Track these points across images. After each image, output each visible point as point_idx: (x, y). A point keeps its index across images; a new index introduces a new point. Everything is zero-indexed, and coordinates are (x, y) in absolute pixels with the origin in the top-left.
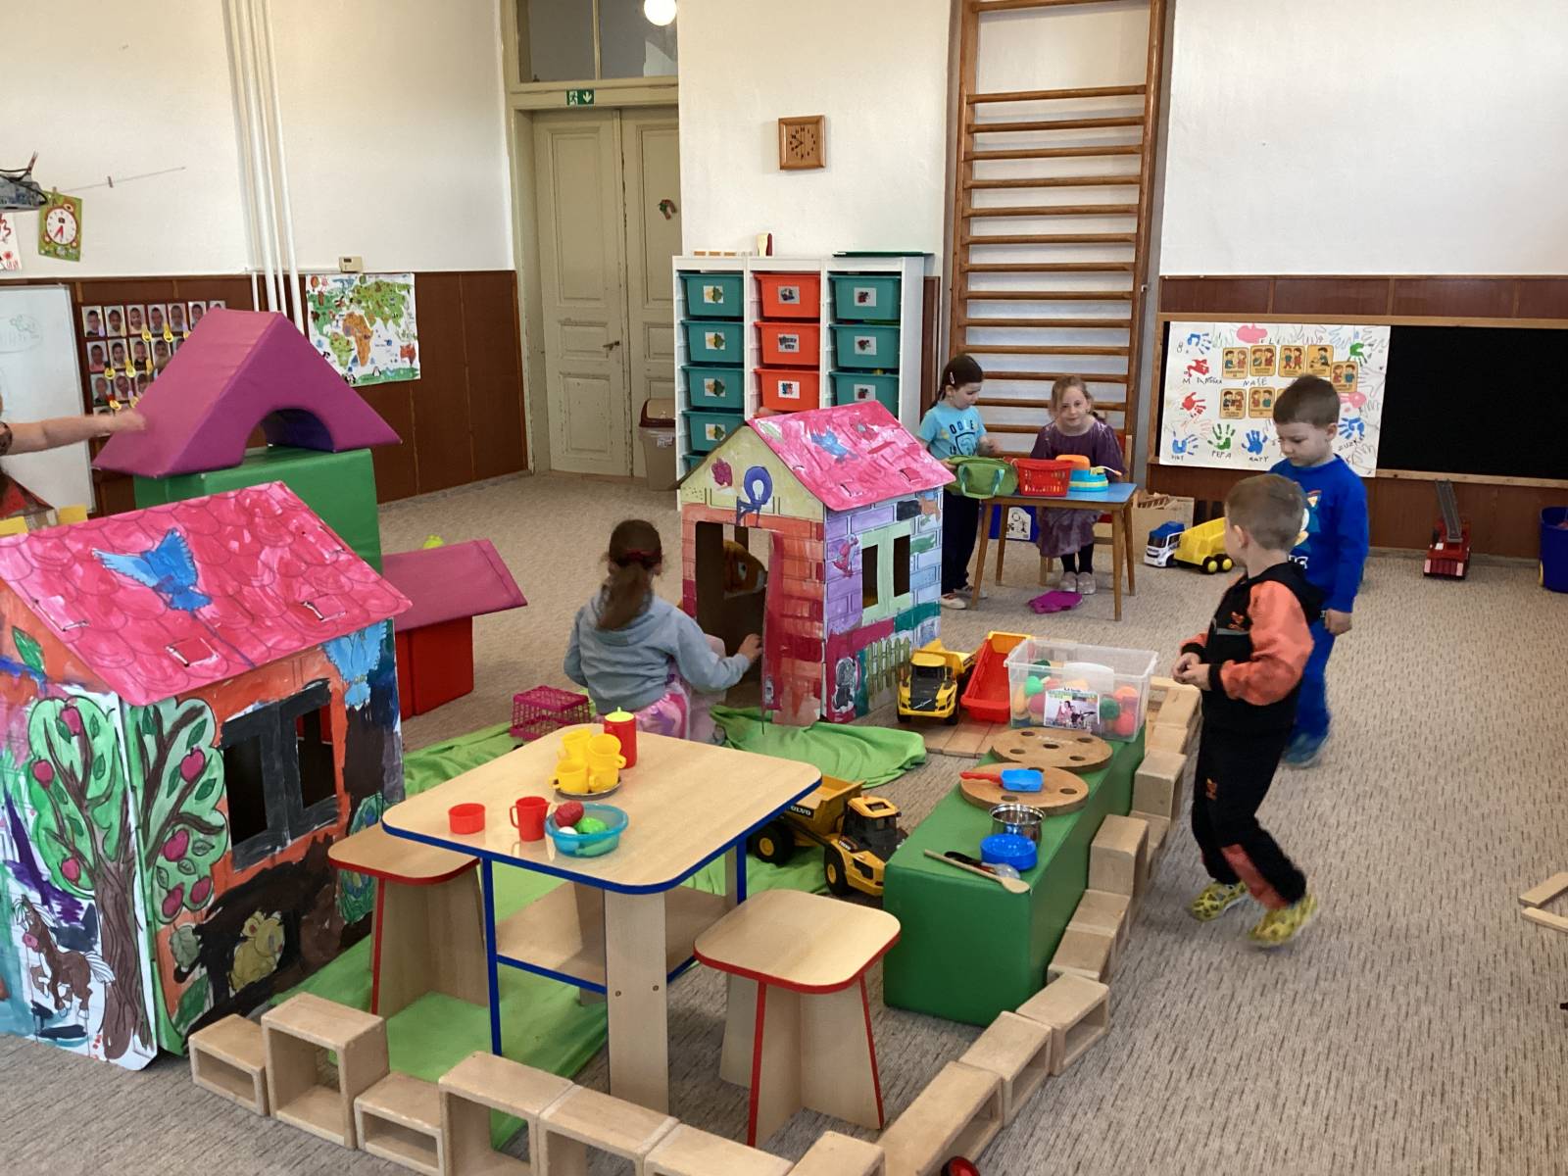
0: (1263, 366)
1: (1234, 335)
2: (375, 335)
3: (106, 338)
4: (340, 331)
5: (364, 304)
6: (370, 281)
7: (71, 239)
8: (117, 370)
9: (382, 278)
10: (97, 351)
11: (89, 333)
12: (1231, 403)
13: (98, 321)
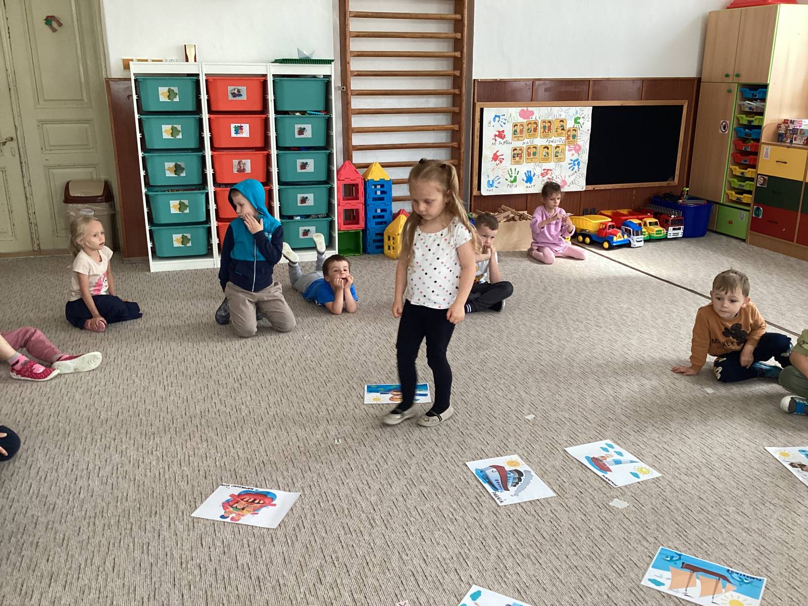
0: (532, 132)
1: (518, 114)
12: (517, 155)
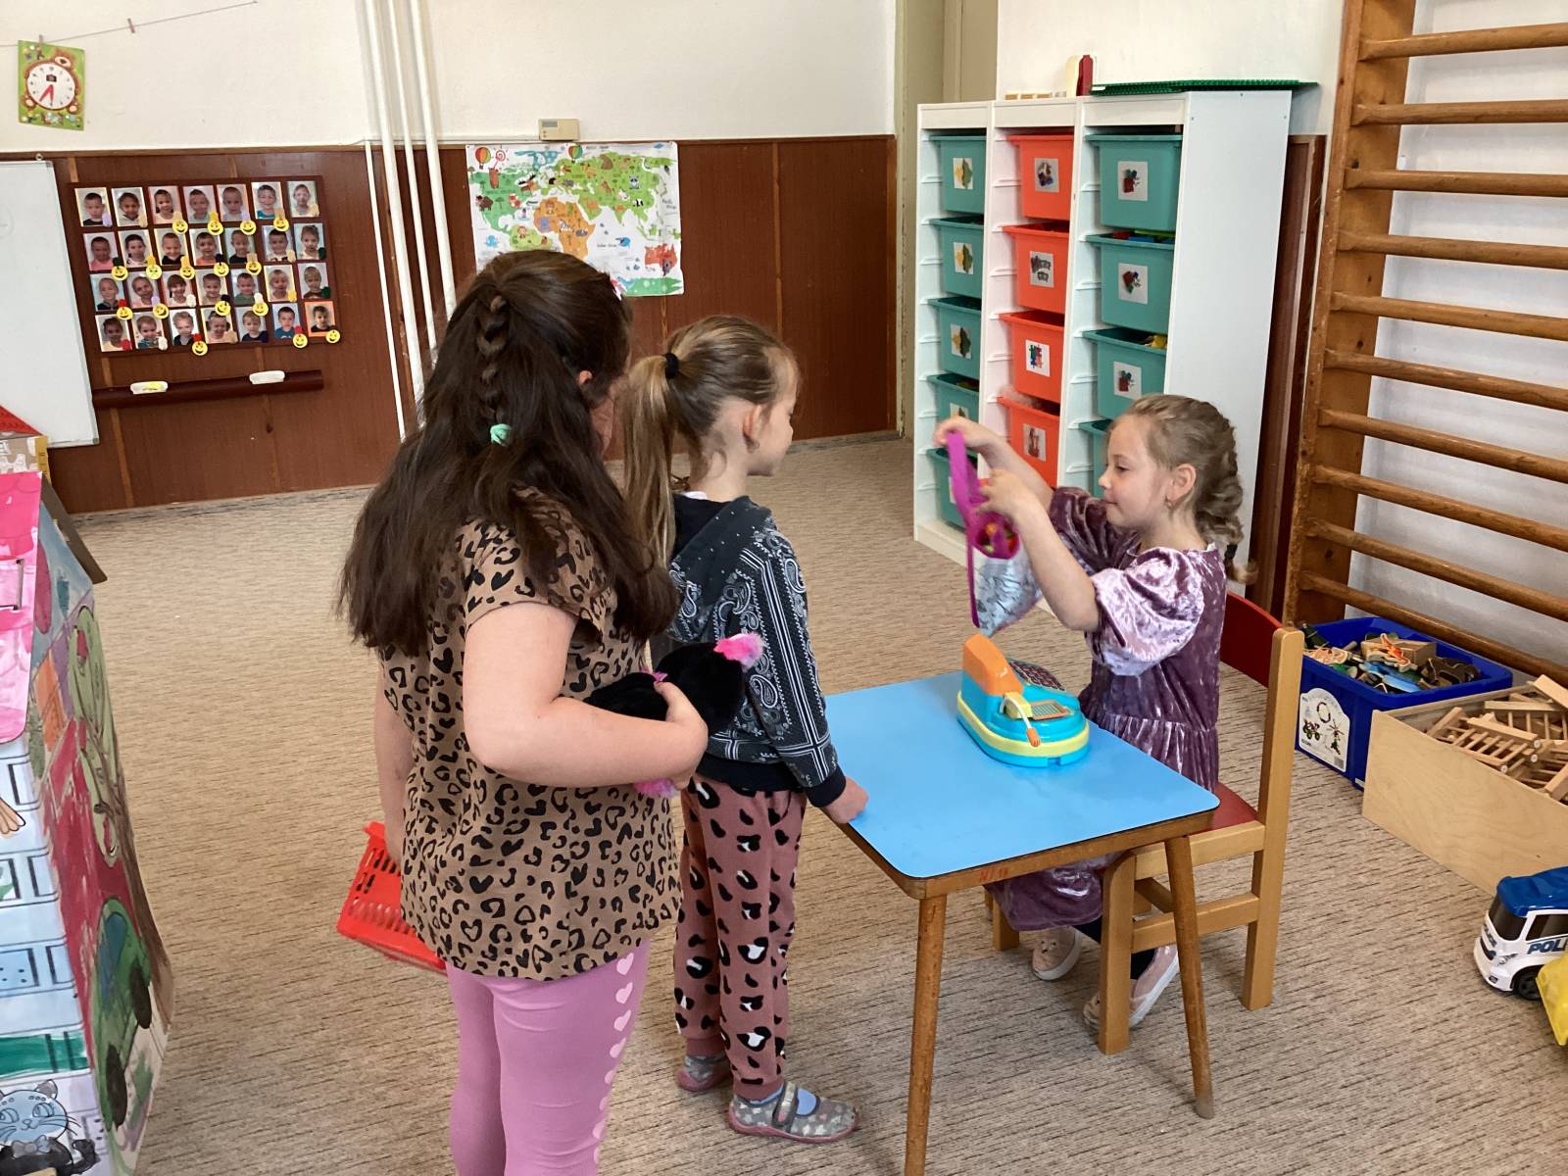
2: (598, 227)
3: (114, 228)
4: (529, 224)
5: (574, 188)
6: (591, 154)
7: (66, 102)
8: (130, 270)
9: (611, 149)
10: (99, 245)
11: (85, 223)
13: (104, 206)
